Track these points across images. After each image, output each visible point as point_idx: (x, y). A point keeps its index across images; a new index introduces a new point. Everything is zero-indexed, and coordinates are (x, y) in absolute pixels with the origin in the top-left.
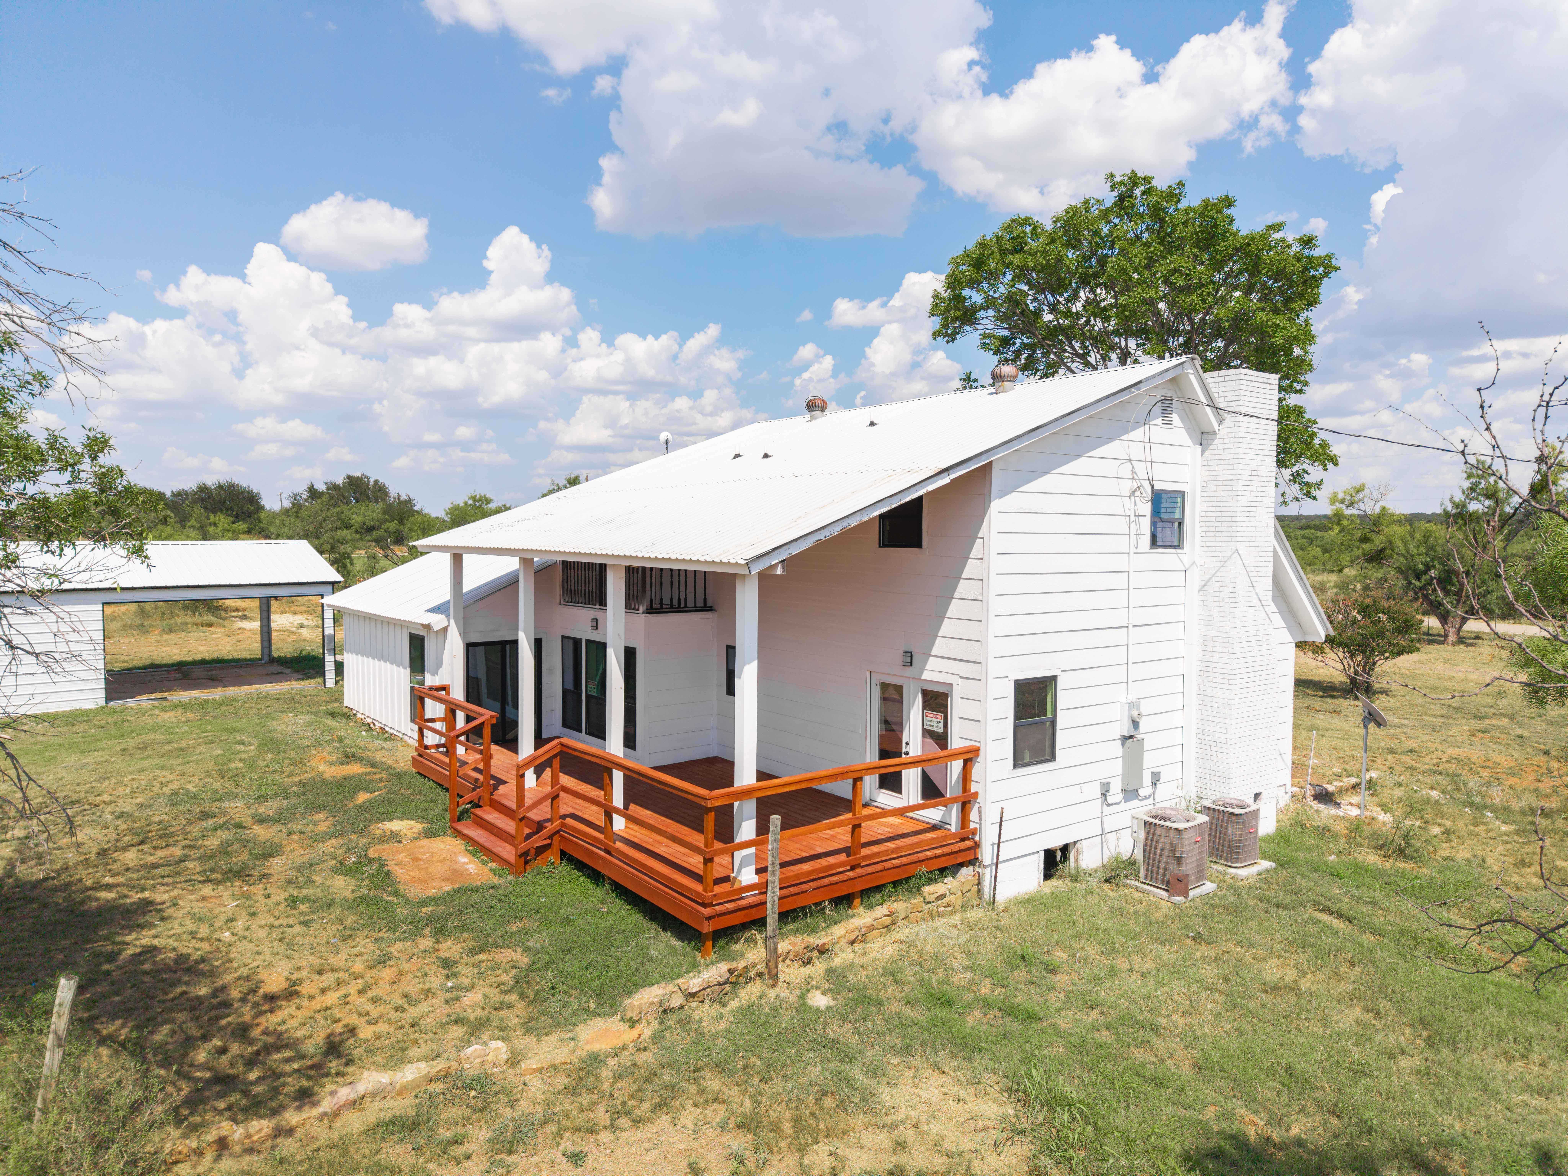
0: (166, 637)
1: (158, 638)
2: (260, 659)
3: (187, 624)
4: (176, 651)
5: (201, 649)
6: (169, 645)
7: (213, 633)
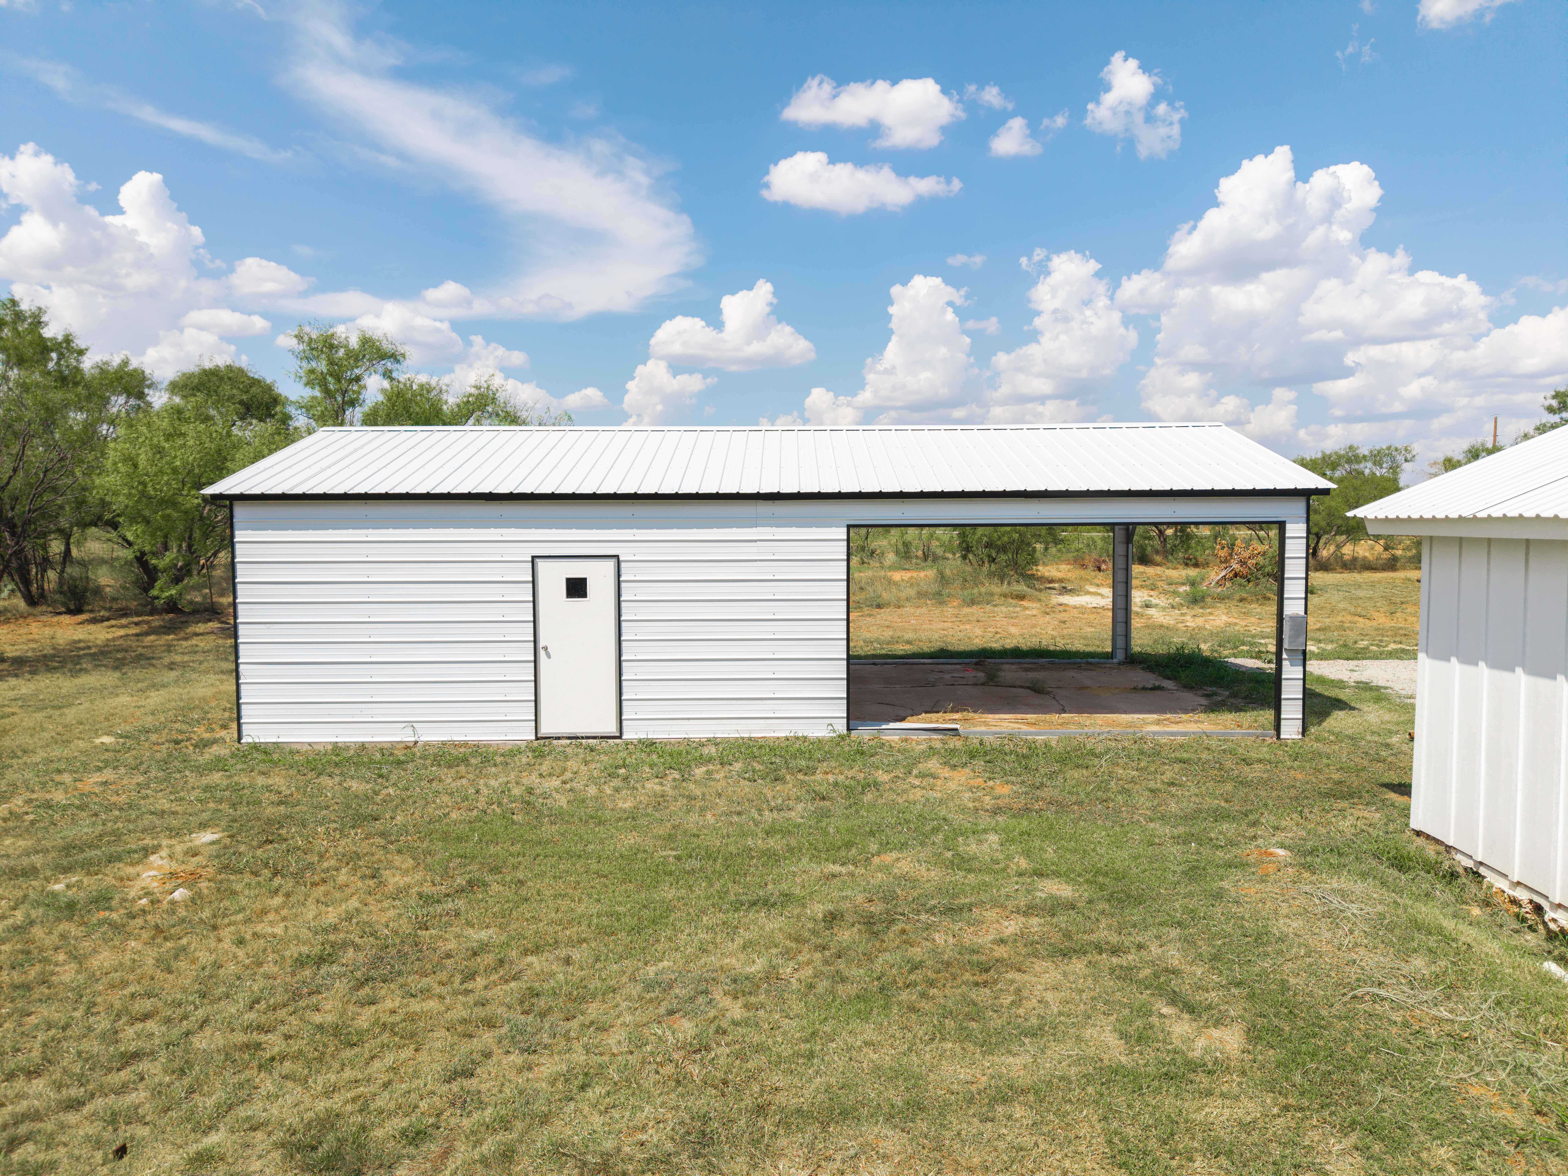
0: (966, 610)
1: (956, 611)
2: (1110, 656)
3: (992, 594)
4: (978, 632)
5: (1013, 630)
6: (969, 622)
7: (1026, 608)
